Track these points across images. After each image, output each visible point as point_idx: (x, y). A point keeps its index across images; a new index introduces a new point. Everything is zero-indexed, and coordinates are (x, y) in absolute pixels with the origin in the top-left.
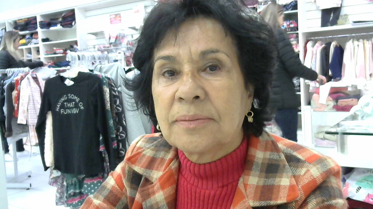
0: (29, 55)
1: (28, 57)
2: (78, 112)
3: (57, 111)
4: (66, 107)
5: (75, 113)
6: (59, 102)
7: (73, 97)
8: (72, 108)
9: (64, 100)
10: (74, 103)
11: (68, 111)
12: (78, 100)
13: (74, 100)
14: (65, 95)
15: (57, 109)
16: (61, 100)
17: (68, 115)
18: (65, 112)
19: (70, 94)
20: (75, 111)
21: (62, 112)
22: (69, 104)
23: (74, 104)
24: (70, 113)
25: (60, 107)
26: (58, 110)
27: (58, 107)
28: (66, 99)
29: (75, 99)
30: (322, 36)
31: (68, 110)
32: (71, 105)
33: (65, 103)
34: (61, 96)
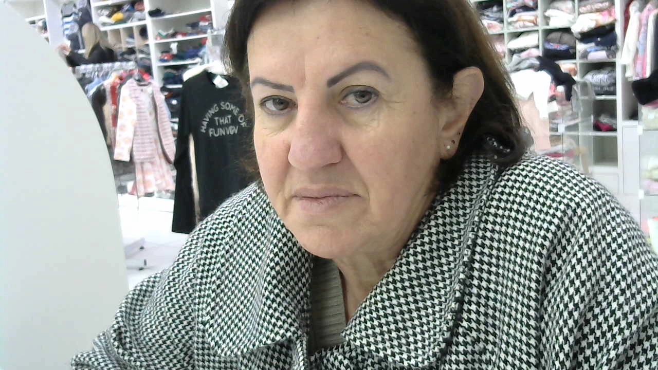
0: (130, 40)
1: (128, 43)
2: (236, 132)
4: (218, 124)
5: (232, 133)
6: (206, 116)
7: (228, 106)
8: (227, 125)
9: (214, 113)
10: (230, 117)
11: (221, 132)
12: (236, 111)
13: (230, 112)
14: (216, 105)
15: (202, 129)
16: (209, 113)
17: (222, 138)
18: (216, 133)
19: (223, 103)
21: (211, 133)
22: (222, 119)
24: (224, 134)
25: (207, 125)
27: (203, 125)
28: (216, 111)
29: (232, 110)
31: (221, 129)
32: (225, 120)
33: (216, 118)
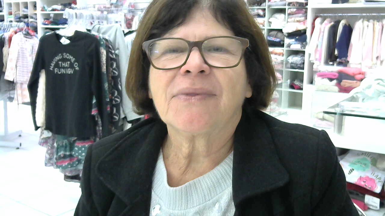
0: (26, 10)
1: (24, 11)
2: (72, 73)
3: (51, 71)
4: (60, 66)
5: (69, 73)
6: (54, 60)
7: (68, 56)
8: (67, 68)
9: (58, 59)
10: (69, 62)
11: (63, 71)
12: (73, 60)
13: (69, 60)
14: (60, 54)
15: (50, 68)
16: (56, 59)
17: (63, 75)
18: (60, 72)
19: (65, 53)
20: (70, 71)
21: (56, 71)
22: (63, 63)
23: (70, 64)
24: (65, 73)
25: (54, 66)
26: (52, 69)
27: (51, 66)
28: (60, 58)
29: (71, 59)
30: (332, 13)
31: (62, 69)
32: (66, 65)
33: (60, 63)
34: (56, 55)
